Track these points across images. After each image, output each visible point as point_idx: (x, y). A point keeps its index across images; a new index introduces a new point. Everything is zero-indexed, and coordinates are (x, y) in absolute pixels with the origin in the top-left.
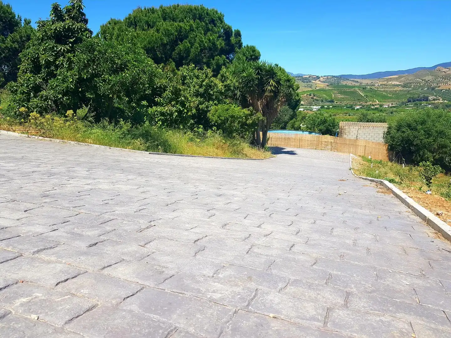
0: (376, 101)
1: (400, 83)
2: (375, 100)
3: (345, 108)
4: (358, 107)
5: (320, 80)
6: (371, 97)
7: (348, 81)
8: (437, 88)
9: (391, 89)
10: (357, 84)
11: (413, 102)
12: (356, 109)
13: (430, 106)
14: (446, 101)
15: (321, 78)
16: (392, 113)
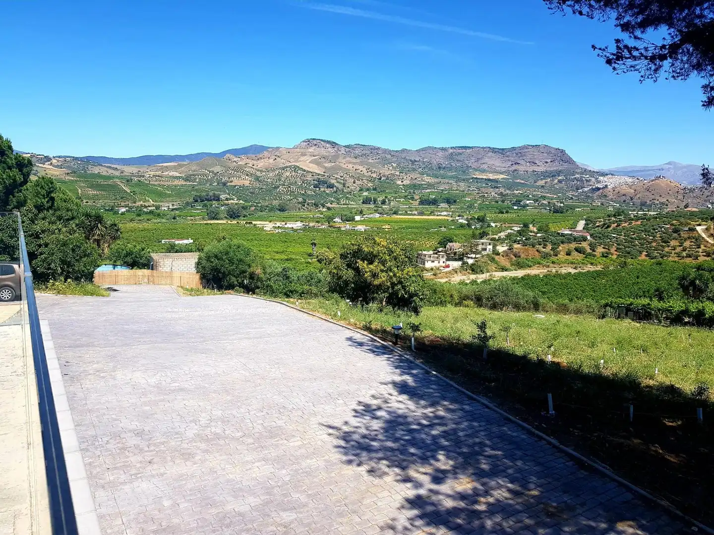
0: (148, 201)
1: (180, 173)
2: (147, 198)
3: (102, 211)
4: (123, 210)
5: (51, 163)
6: (141, 193)
7: (101, 167)
8: (229, 184)
9: (169, 183)
10: (117, 173)
11: (201, 202)
12: (120, 213)
13: (223, 208)
14: (241, 202)
15: (53, 160)
16: (174, 218)
